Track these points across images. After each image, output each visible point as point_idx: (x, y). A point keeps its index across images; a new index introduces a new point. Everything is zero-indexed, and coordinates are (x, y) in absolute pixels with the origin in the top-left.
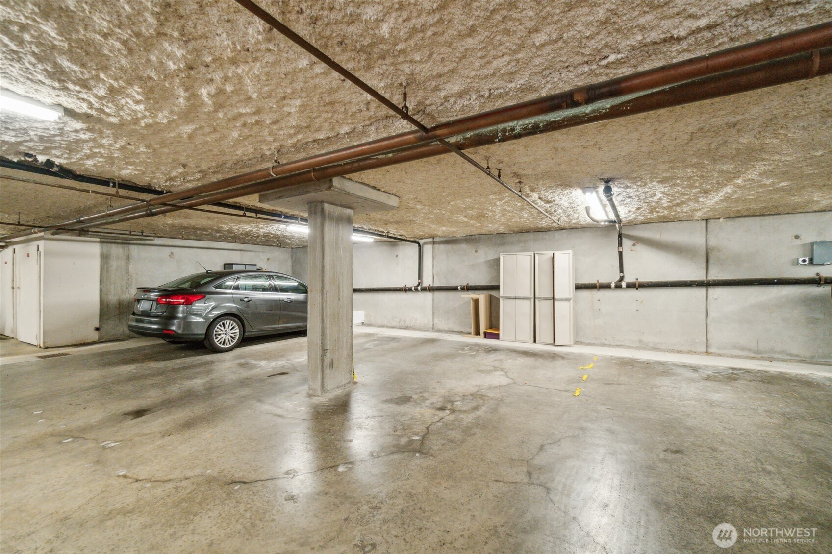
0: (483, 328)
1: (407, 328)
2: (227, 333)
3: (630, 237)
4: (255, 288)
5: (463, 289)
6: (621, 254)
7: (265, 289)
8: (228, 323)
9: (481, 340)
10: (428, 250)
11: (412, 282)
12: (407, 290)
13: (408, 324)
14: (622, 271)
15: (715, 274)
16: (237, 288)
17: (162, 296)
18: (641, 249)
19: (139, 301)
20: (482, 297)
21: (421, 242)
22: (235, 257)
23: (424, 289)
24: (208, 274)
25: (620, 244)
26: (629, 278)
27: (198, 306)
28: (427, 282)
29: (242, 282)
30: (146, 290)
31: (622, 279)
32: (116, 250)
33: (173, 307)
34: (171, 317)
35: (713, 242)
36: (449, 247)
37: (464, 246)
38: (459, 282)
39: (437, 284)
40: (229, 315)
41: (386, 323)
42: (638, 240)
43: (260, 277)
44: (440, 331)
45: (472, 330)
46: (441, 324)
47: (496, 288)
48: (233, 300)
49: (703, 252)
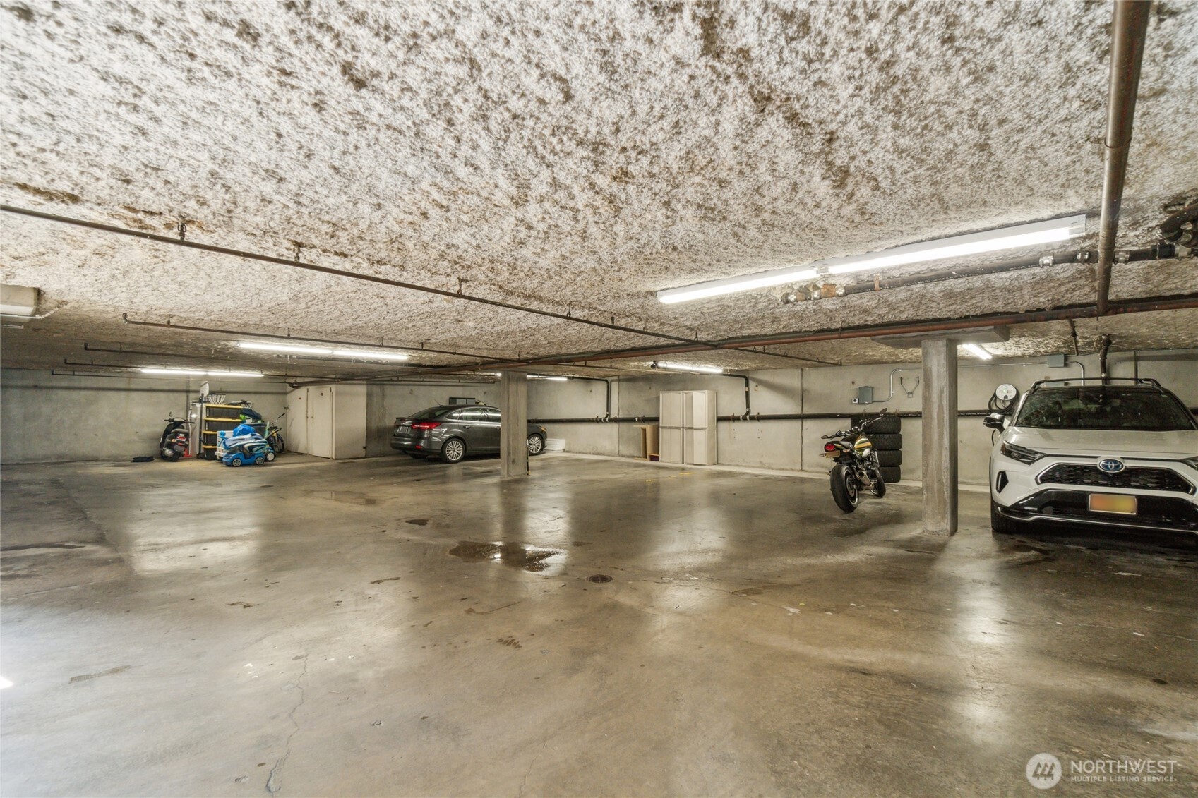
0: (649, 452)
1: (598, 454)
2: (455, 451)
3: (754, 380)
4: (474, 418)
5: (639, 420)
6: (747, 394)
7: (481, 419)
8: (455, 443)
9: (648, 462)
10: (615, 386)
11: (602, 414)
12: (598, 421)
13: (599, 450)
14: (748, 406)
15: (807, 411)
16: (461, 418)
17: (414, 424)
18: (760, 388)
19: (398, 427)
20: (649, 427)
21: (609, 379)
22: (457, 392)
23: (611, 421)
24: (441, 408)
25: (747, 385)
26: (753, 413)
27: (436, 430)
28: (614, 414)
29: (464, 414)
30: (402, 419)
31: (748, 413)
32: (376, 389)
33: (421, 431)
34: (419, 436)
35: (805, 386)
36: (630, 384)
37: (641, 384)
38: (637, 414)
39: (621, 416)
40: (456, 437)
41: (582, 450)
42: (760, 383)
43: (478, 410)
44: (623, 456)
45: (642, 455)
46: (624, 451)
47: (657, 419)
48: (458, 427)
49: (799, 392)
